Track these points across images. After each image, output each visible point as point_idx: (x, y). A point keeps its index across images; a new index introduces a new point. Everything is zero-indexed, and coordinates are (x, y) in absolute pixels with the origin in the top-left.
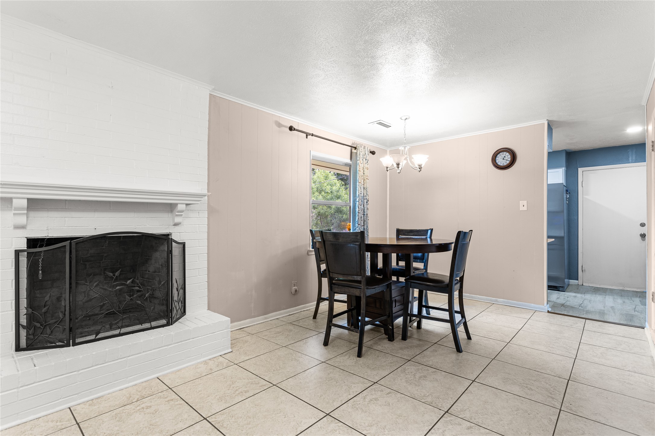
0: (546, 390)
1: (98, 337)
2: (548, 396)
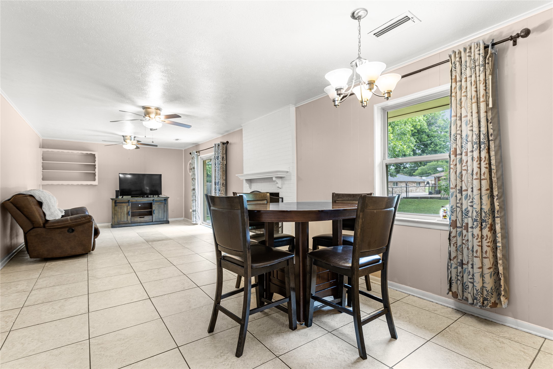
0: (108, 349)
2: (103, 344)
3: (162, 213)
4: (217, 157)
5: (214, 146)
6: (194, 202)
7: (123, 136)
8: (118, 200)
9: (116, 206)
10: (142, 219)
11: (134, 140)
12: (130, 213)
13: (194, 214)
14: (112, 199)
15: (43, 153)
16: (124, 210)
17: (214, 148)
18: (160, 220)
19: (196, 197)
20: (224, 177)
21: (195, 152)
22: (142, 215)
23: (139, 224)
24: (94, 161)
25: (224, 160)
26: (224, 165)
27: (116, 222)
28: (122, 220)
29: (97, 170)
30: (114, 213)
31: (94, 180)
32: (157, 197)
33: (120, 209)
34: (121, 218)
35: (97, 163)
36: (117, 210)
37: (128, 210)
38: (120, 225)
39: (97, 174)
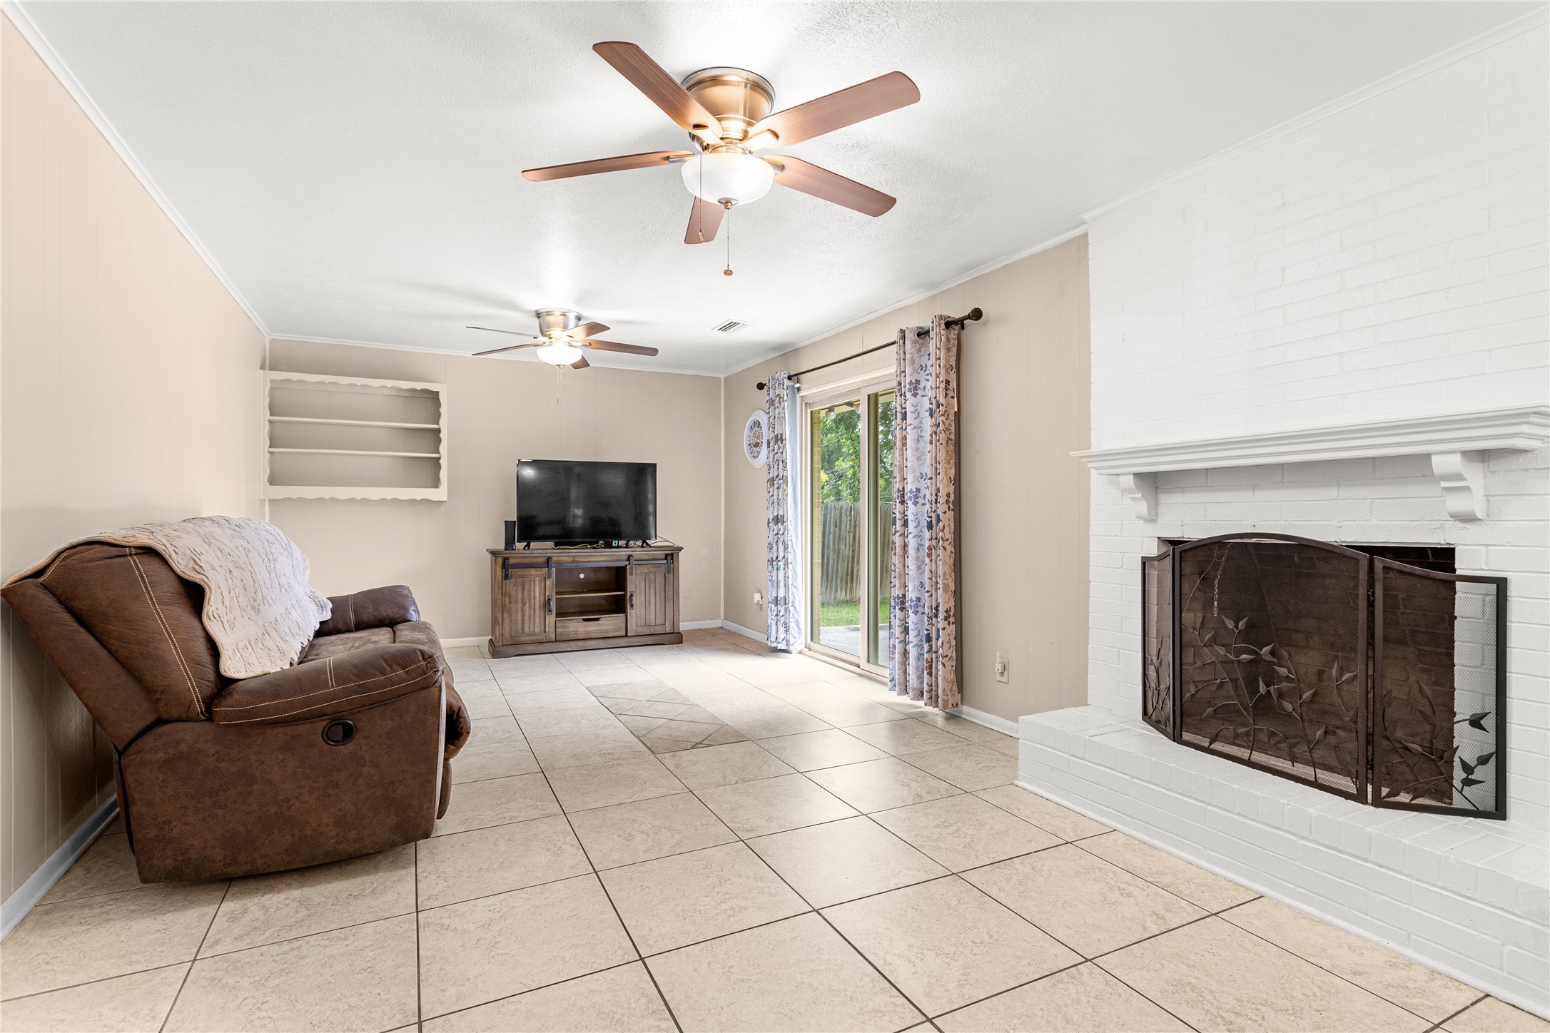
1: (1214, 746)
3: (658, 605)
4: (911, 383)
5: (895, 336)
6: (782, 567)
7: (538, 315)
8: (514, 557)
9: (506, 577)
10: (592, 628)
11: (577, 326)
12: (553, 604)
13: (782, 613)
14: (494, 553)
15: (272, 389)
16: (532, 594)
17: (895, 345)
18: (652, 631)
19: (790, 549)
20: (950, 468)
21: (786, 376)
22: (590, 612)
23: (581, 644)
24: (437, 417)
25: (951, 393)
26: (952, 417)
27: (507, 635)
28: (527, 630)
29: (443, 448)
30: (499, 602)
31: (436, 484)
32: (639, 547)
33: (520, 588)
34: (523, 620)
35: (443, 424)
36: (509, 594)
37: (547, 594)
38: (521, 649)
39: (443, 462)
